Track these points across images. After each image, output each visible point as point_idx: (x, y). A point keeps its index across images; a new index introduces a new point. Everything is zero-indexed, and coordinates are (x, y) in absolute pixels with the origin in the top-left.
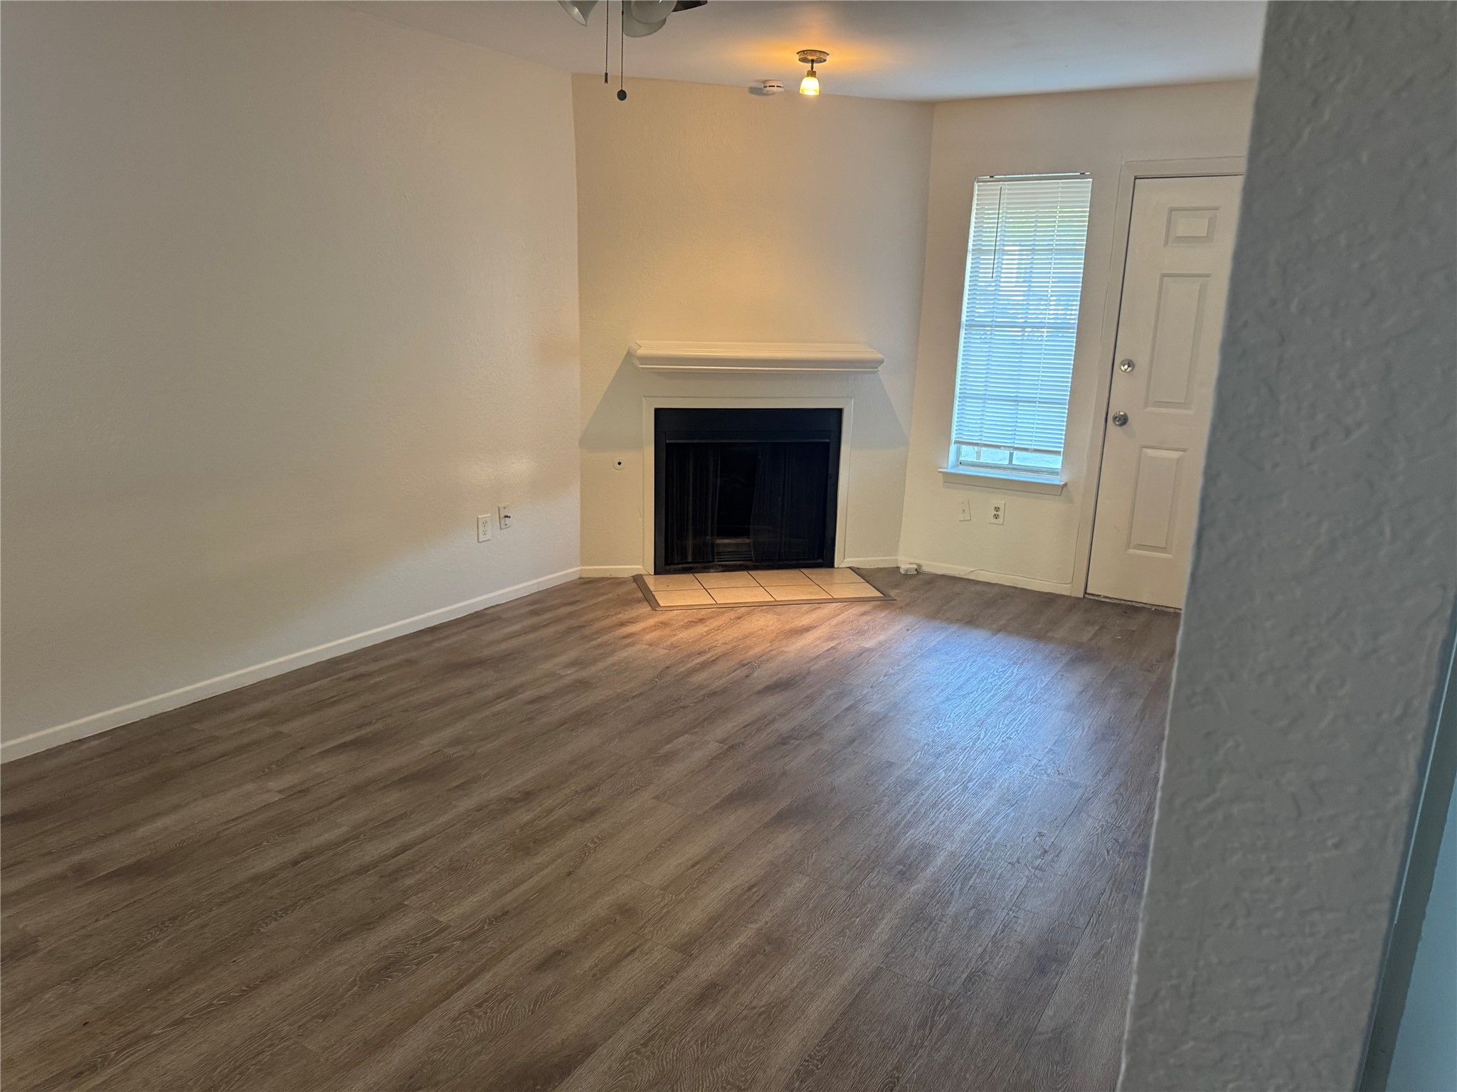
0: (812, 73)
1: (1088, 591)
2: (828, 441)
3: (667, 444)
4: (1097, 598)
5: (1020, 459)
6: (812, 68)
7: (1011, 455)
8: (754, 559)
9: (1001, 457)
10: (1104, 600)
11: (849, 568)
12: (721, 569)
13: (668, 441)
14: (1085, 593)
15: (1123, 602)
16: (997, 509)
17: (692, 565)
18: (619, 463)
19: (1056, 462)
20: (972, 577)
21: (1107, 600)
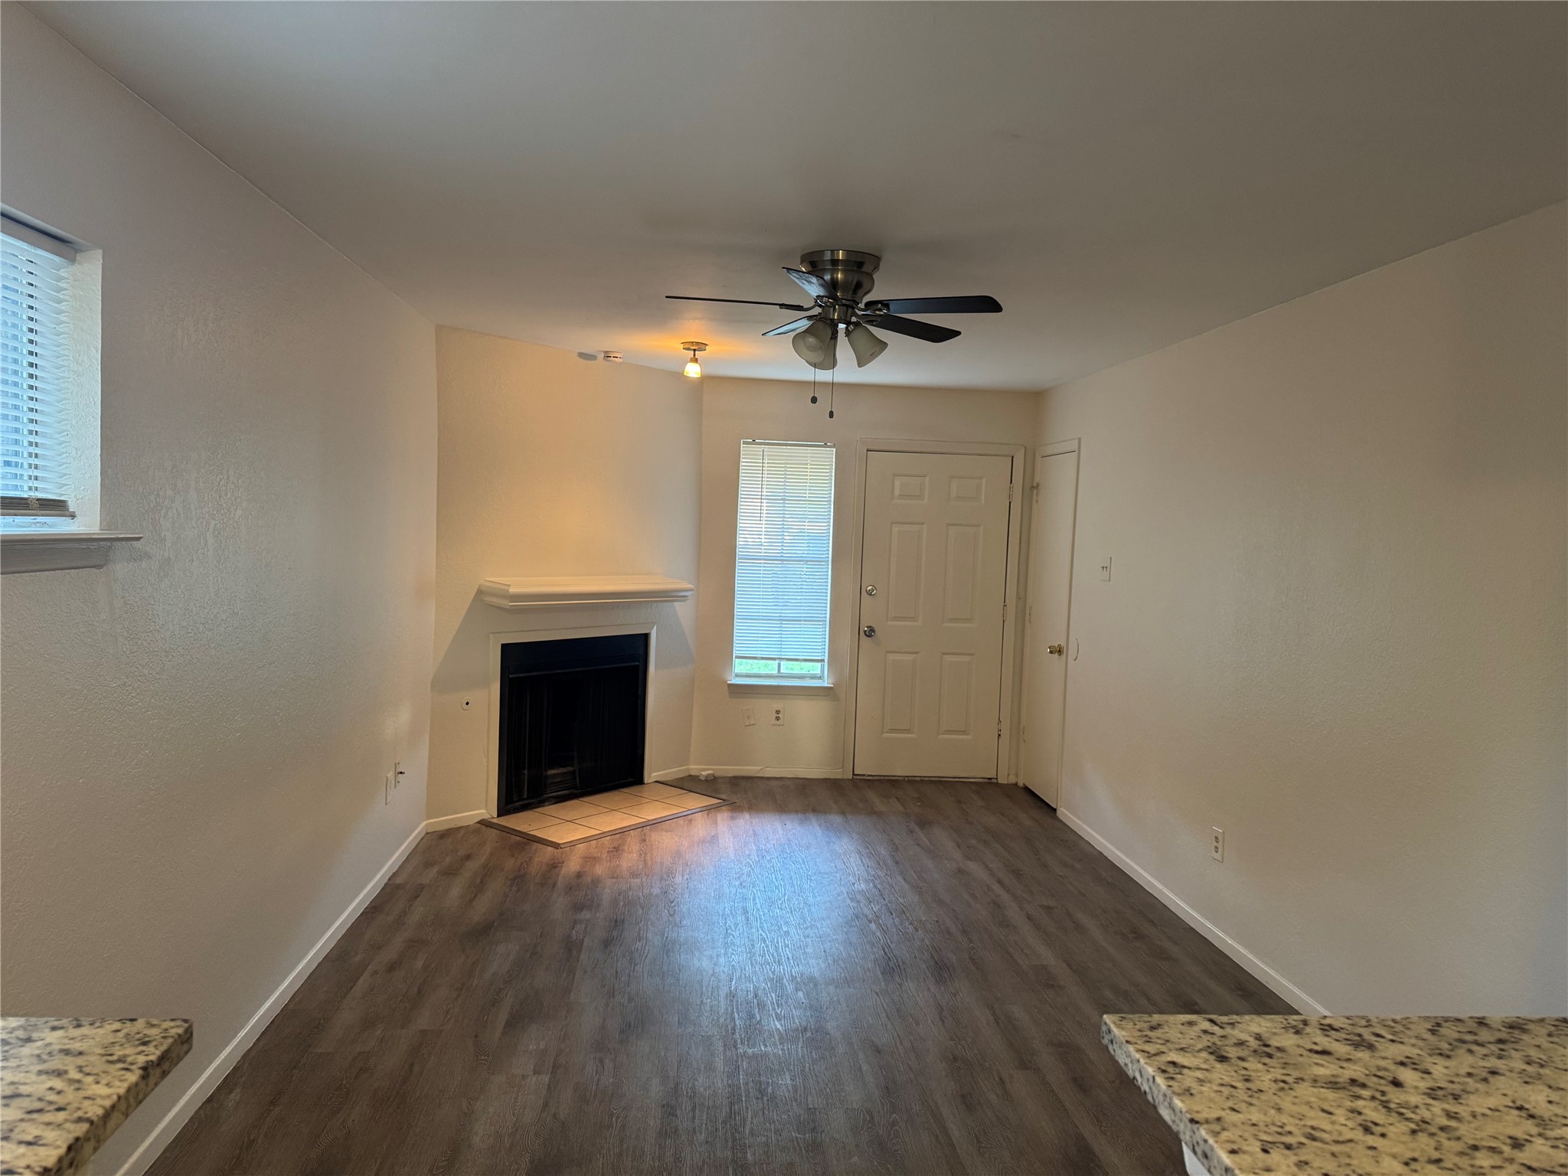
0: (695, 360)
1: (855, 773)
2: (638, 663)
3: (510, 679)
4: (862, 777)
5: (787, 668)
6: (694, 355)
7: (779, 665)
8: (578, 785)
9: (771, 668)
10: (868, 778)
11: (656, 782)
12: (554, 801)
13: (511, 676)
14: (854, 774)
15: (882, 778)
16: (778, 712)
17: (528, 801)
18: (467, 703)
19: (816, 668)
20: (760, 775)
21: (871, 778)
